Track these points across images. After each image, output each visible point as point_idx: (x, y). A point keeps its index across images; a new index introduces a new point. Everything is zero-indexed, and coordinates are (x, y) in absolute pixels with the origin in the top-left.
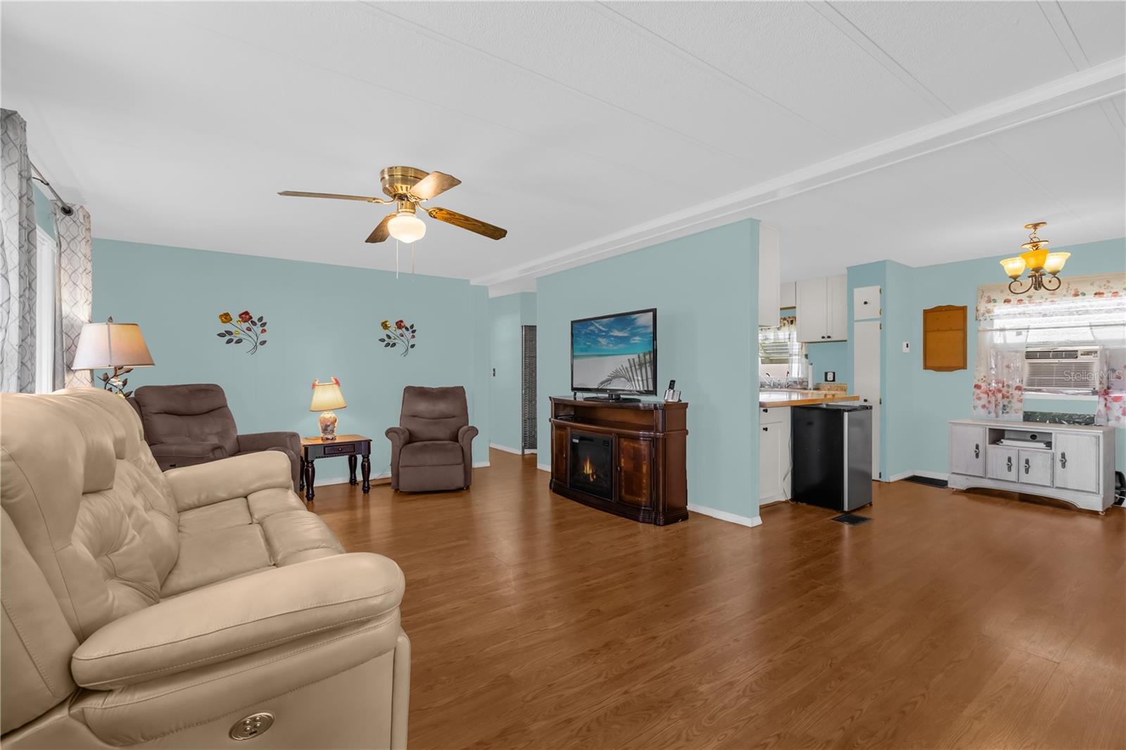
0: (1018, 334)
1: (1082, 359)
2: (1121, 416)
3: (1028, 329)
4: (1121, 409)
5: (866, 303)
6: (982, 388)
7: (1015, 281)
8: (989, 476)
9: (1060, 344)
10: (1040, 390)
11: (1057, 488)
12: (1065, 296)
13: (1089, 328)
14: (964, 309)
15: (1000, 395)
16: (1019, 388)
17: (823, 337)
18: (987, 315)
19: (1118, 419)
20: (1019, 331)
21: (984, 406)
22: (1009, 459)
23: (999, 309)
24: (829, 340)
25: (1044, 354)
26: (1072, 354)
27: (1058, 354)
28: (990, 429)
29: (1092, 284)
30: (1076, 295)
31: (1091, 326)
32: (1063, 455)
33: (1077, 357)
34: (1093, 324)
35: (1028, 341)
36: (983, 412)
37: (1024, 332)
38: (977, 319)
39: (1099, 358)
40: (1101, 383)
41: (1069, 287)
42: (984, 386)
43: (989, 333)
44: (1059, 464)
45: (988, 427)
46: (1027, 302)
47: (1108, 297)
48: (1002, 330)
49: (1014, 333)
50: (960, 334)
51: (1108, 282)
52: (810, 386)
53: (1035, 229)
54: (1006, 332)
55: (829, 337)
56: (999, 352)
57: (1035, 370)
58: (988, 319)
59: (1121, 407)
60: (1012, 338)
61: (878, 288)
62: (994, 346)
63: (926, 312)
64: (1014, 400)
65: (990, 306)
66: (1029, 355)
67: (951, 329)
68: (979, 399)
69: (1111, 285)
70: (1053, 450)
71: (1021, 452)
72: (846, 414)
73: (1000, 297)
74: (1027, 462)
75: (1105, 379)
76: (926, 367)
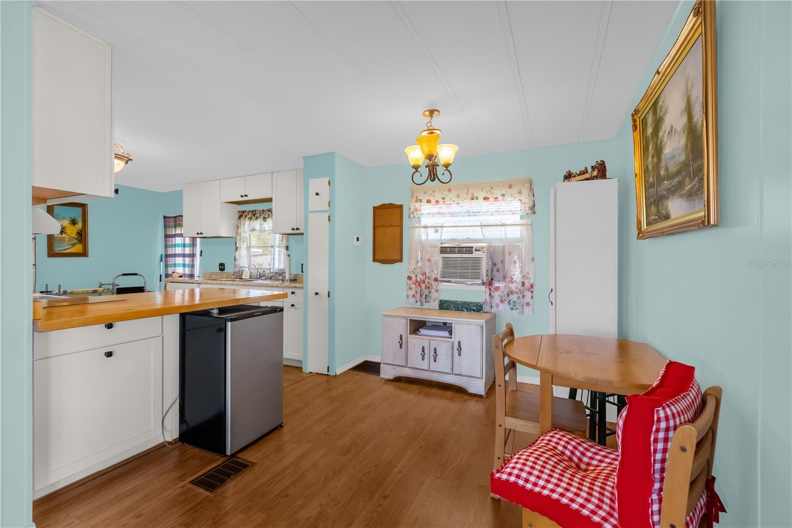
0: (437, 231)
1: (476, 254)
2: (499, 303)
3: (442, 227)
4: (500, 297)
5: (317, 194)
6: (413, 279)
7: (417, 171)
8: (409, 365)
9: (463, 241)
10: (450, 282)
11: (456, 374)
12: (465, 199)
13: (480, 228)
14: (400, 207)
15: (424, 286)
16: (436, 280)
17: (293, 229)
18: (415, 213)
19: (497, 305)
20: (437, 228)
21: (414, 296)
22: (423, 348)
23: (425, 208)
24: (298, 232)
25: (452, 250)
26: (469, 250)
27: (461, 250)
28: (410, 320)
29: (482, 190)
30: (472, 199)
31: (481, 226)
32: (459, 342)
33: (472, 253)
34: (483, 224)
35: (442, 238)
36: (412, 300)
37: (440, 230)
38: (409, 217)
39: (486, 254)
40: (487, 276)
41: (468, 191)
42: (413, 276)
43: (417, 230)
44: (456, 352)
45: (409, 318)
46: (441, 203)
47: (491, 201)
48: (426, 227)
49: (433, 230)
50: (398, 229)
51: (492, 188)
52: (287, 277)
53: (431, 116)
54: (428, 229)
55: (298, 229)
56: (424, 246)
57: (446, 263)
58: (416, 217)
59: (499, 296)
60: (432, 235)
61: (327, 179)
62: (420, 242)
63: (375, 208)
64: (433, 291)
65: (417, 205)
66: (443, 250)
67: (392, 226)
68: (411, 289)
69: (493, 191)
70: (453, 340)
71: (431, 342)
72: (229, 324)
73: (424, 198)
74: (435, 349)
75: (490, 272)
76: (375, 260)
